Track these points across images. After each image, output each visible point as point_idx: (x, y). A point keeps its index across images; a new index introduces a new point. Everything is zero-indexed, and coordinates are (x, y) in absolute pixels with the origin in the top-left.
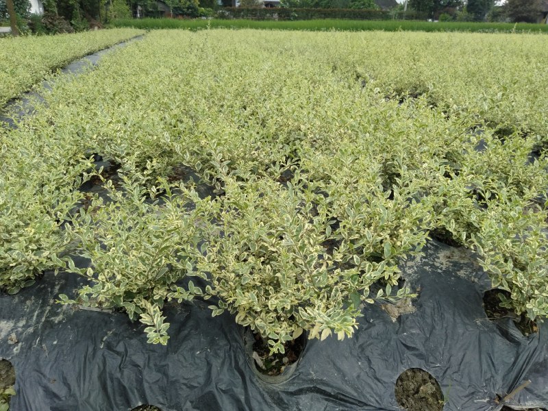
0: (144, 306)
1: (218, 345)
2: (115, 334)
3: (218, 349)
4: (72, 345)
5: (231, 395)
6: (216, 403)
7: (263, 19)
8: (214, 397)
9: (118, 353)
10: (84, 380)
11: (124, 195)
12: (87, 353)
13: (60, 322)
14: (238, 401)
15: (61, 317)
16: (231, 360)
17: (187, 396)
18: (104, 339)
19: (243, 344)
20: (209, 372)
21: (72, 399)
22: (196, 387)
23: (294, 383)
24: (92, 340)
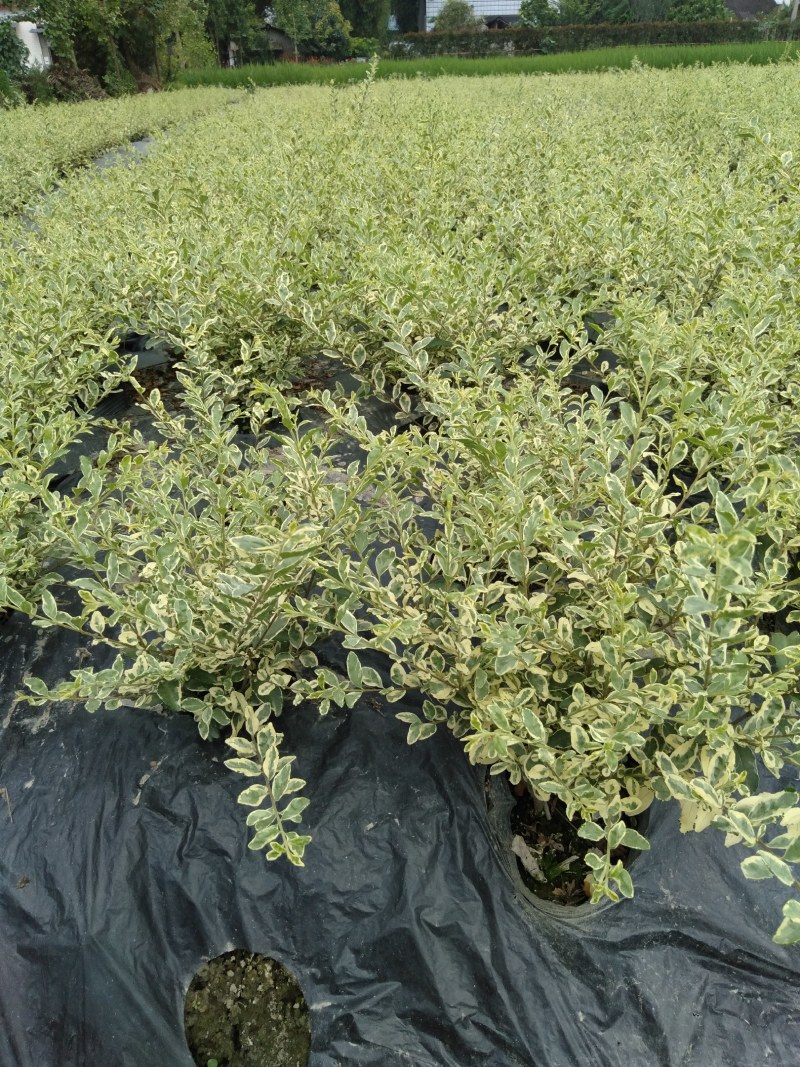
0: (234, 708)
1: (419, 808)
2: (168, 769)
3: (421, 820)
4: (67, 792)
5: (453, 940)
6: (418, 958)
7: (483, 55)
8: (412, 945)
9: (175, 819)
10: (95, 885)
11: (189, 425)
12: (101, 816)
13: (42, 732)
14: (474, 958)
15: (46, 717)
16: (453, 848)
17: (345, 936)
18: (143, 782)
19: (482, 810)
20: (399, 878)
21: (66, 930)
22: (367, 915)
23: (620, 919)
24: (114, 781)
